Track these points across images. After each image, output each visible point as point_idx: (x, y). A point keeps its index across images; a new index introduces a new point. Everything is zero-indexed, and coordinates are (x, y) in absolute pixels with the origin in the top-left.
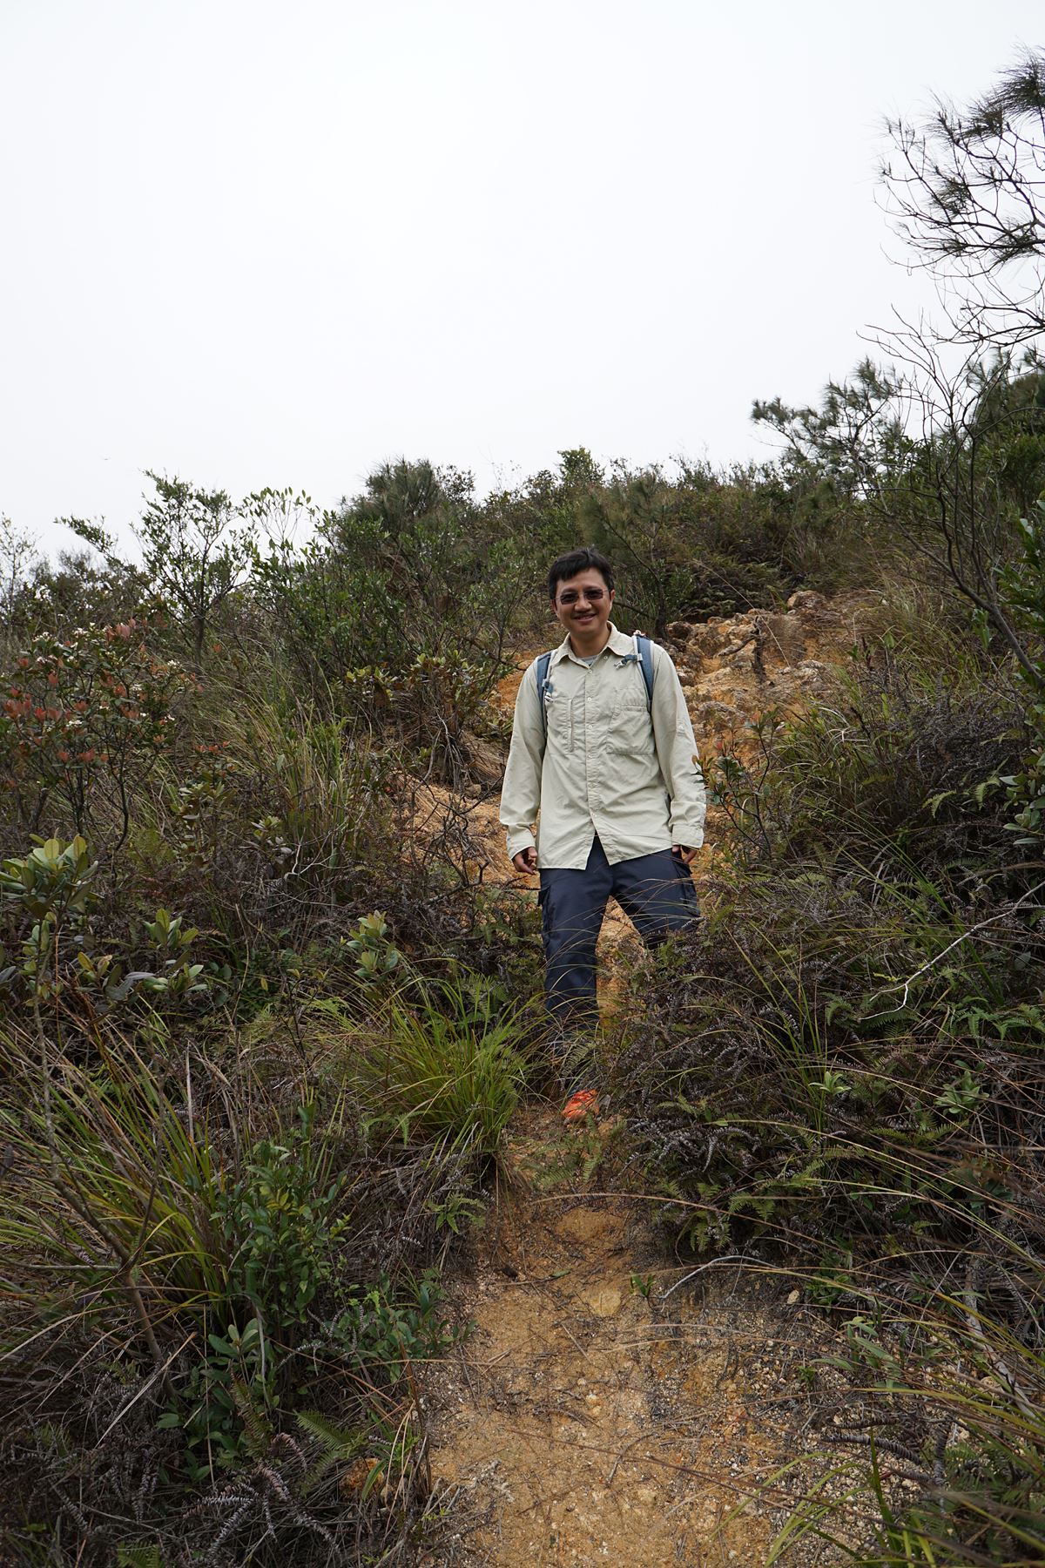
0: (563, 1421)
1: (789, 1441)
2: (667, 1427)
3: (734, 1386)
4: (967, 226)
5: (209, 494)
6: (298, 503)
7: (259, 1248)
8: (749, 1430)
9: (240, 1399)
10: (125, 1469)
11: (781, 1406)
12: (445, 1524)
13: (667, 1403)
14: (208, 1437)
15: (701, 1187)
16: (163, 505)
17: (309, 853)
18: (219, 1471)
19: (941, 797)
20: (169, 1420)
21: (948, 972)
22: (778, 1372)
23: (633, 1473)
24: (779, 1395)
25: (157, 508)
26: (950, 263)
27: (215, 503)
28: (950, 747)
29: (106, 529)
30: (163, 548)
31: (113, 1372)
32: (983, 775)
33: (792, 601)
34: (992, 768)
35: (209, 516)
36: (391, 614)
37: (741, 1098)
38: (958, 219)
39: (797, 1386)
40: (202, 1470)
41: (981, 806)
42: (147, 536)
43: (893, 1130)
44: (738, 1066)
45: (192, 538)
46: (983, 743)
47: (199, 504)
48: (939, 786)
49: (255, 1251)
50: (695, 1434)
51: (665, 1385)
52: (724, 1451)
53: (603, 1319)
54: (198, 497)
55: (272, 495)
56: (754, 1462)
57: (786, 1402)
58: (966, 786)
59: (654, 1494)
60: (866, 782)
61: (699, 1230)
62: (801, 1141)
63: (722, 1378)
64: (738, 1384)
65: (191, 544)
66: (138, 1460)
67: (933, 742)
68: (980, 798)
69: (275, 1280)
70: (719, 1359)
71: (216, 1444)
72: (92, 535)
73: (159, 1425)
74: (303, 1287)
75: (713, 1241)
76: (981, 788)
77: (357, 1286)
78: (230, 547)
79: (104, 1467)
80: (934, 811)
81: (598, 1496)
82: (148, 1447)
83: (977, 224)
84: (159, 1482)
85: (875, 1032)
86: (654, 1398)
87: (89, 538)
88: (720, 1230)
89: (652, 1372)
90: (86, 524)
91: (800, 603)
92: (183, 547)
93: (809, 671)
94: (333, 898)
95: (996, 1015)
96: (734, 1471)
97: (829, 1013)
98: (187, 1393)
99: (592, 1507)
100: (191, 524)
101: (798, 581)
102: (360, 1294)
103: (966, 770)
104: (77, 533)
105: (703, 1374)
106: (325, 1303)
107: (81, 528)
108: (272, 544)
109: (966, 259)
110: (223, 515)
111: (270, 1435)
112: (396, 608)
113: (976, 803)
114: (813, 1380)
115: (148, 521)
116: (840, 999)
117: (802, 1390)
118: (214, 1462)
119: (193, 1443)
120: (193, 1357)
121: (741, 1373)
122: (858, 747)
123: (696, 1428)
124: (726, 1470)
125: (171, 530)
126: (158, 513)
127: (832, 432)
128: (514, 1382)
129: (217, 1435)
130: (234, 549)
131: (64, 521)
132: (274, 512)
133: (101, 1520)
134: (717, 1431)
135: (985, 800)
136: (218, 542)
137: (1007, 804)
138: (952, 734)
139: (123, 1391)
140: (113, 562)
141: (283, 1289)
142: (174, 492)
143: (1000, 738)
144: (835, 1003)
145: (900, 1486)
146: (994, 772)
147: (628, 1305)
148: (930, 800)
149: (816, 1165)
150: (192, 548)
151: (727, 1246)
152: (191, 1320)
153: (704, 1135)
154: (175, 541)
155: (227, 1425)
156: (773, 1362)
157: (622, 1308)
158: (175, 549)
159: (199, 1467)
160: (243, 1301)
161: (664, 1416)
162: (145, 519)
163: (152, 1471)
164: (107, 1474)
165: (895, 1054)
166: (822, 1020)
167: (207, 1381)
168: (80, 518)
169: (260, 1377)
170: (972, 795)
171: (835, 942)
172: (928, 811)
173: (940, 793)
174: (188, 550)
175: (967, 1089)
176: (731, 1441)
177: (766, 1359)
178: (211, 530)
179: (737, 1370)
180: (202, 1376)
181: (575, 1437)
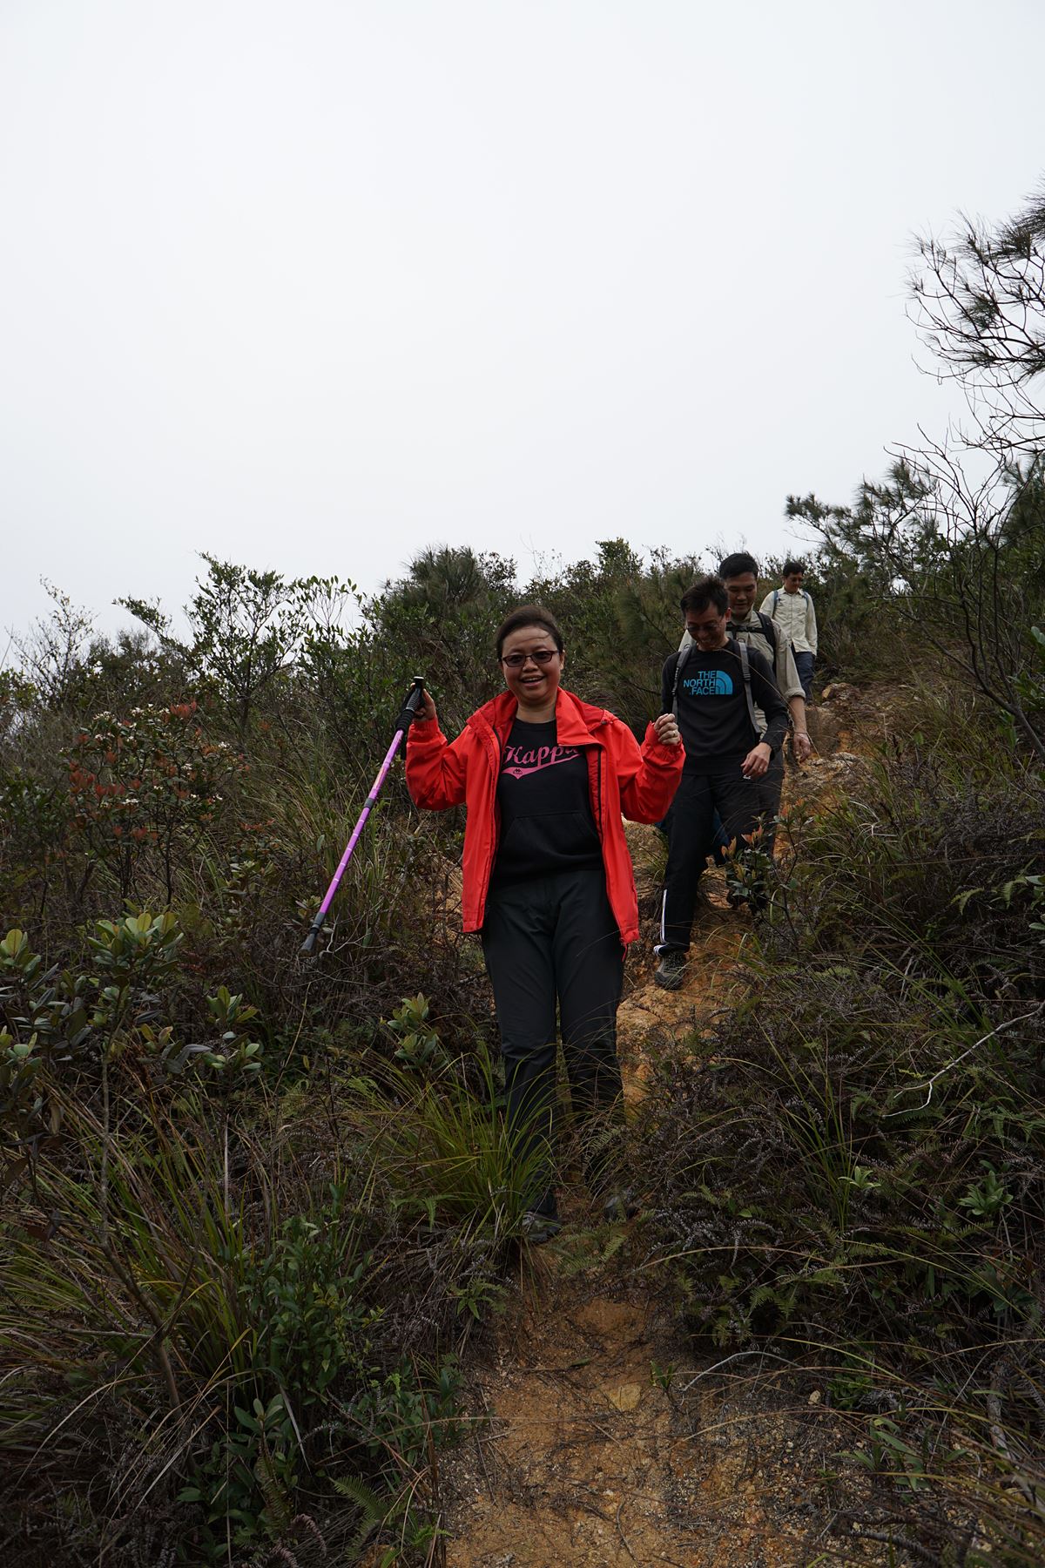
0: (580, 1515)
1: (808, 1546)
2: (684, 1528)
3: (753, 1487)
4: (996, 341)
5: (260, 575)
6: (343, 590)
7: (285, 1324)
8: (768, 1534)
9: (262, 1474)
10: (145, 1542)
11: (800, 1511)
13: (685, 1502)
14: (227, 1514)
15: (722, 1279)
16: (214, 591)
17: (343, 932)
18: (235, 1547)
19: (969, 894)
20: (191, 1494)
21: (974, 1070)
22: (797, 1476)
24: (799, 1499)
25: (208, 592)
26: (980, 374)
27: (267, 583)
28: (978, 845)
29: (161, 610)
30: (211, 628)
31: (138, 1442)
32: (1011, 873)
33: (826, 693)
34: (1020, 867)
35: (259, 600)
37: (764, 1190)
38: (986, 333)
39: (817, 1490)
40: (220, 1547)
41: (1009, 904)
42: (198, 618)
43: (915, 1229)
44: (762, 1158)
45: (241, 621)
46: (1010, 842)
47: (251, 585)
48: (969, 883)
49: (280, 1327)
50: (713, 1535)
51: (683, 1483)
52: (742, 1554)
53: (622, 1414)
54: (252, 578)
55: (319, 584)
57: (806, 1506)
58: (995, 883)
60: (894, 877)
61: (721, 1325)
62: (823, 1236)
63: (741, 1478)
64: (757, 1486)
65: (240, 626)
66: (157, 1535)
67: (961, 839)
68: (1008, 897)
69: (298, 1357)
70: (738, 1459)
71: (234, 1522)
72: (148, 615)
73: (181, 1498)
74: (325, 1365)
75: (734, 1336)
76: (1009, 886)
77: (378, 1369)
78: (278, 628)
79: (125, 1539)
80: (962, 907)
82: (169, 1520)
83: (1006, 339)
84: (177, 1558)
85: (900, 1128)
86: (670, 1498)
87: (143, 618)
88: (739, 1324)
89: (671, 1470)
90: (143, 604)
91: (833, 696)
92: (233, 629)
93: (841, 764)
94: (366, 978)
95: (1021, 1116)
97: (853, 1108)
98: (208, 1468)
100: (241, 607)
101: (833, 673)
102: (380, 1377)
103: (995, 867)
104: (133, 613)
105: (722, 1473)
106: (345, 1383)
107: (137, 608)
108: (319, 628)
109: (995, 370)
110: (272, 597)
111: (291, 1513)
113: (1003, 902)
114: (832, 1485)
115: (199, 603)
116: (864, 1094)
117: (821, 1494)
118: (231, 1540)
119: (212, 1519)
120: (214, 1432)
121: (760, 1474)
122: (887, 842)
123: (714, 1530)
125: (222, 613)
126: (209, 597)
127: (866, 530)
128: (531, 1475)
129: (236, 1513)
130: (282, 633)
131: (122, 602)
132: (320, 599)
134: (735, 1534)
135: (1012, 898)
136: (268, 623)
137: (1034, 903)
138: (980, 832)
140: (164, 640)
141: (306, 1367)
142: (225, 575)
143: (1028, 837)
144: (861, 1097)
146: (1022, 871)
147: (648, 1400)
148: (958, 897)
150: (241, 631)
151: (747, 1343)
153: (727, 1227)
154: (224, 624)
155: (246, 1503)
156: (793, 1465)
157: (641, 1403)
158: (224, 629)
159: (217, 1544)
160: (268, 1377)
161: (682, 1516)
162: (195, 602)
163: (171, 1546)
164: (127, 1546)
165: (919, 1151)
166: (846, 1114)
167: (228, 1456)
168: (136, 599)
169: (281, 1456)
170: (1000, 893)
171: (860, 1036)
172: (956, 907)
173: (967, 889)
174: (237, 632)
175: (991, 1189)
176: (749, 1544)
177: (786, 1460)
178: (260, 613)
179: (755, 1472)
180: (223, 1450)
181: (592, 1533)
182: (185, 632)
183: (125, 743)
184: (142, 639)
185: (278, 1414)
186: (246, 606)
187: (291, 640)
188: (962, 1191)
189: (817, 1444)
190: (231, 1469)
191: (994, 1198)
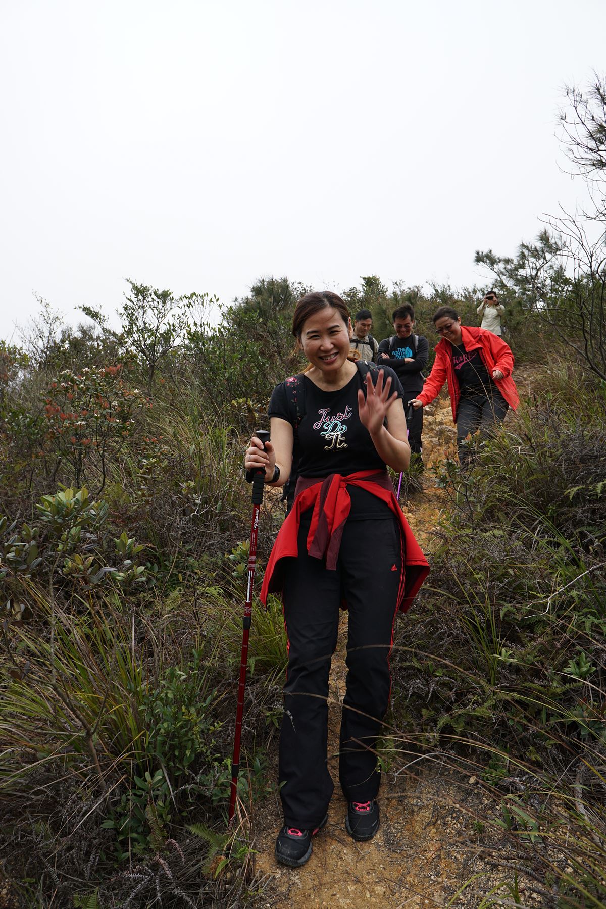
0: (334, 842)
1: (465, 865)
2: (393, 851)
3: (434, 830)
5: (160, 292)
6: (211, 301)
7: (165, 729)
8: (442, 856)
9: (149, 814)
10: (81, 851)
11: (462, 844)
12: (261, 897)
13: (395, 837)
14: (129, 836)
15: (424, 711)
16: (135, 300)
17: (205, 502)
18: (134, 855)
19: (575, 489)
20: (108, 824)
21: (574, 593)
22: (461, 824)
23: (372, 877)
24: (461, 837)
25: (131, 301)
26: (597, 173)
27: (164, 296)
28: (583, 460)
29: (102, 312)
30: (132, 322)
31: (78, 794)
32: (601, 477)
35: (160, 306)
36: (261, 367)
38: (603, 148)
39: (472, 832)
40: (125, 854)
41: (600, 495)
42: (125, 317)
43: (537, 684)
44: (447, 640)
45: (150, 318)
46: (602, 459)
47: (155, 298)
48: (575, 482)
49: (162, 731)
50: (410, 856)
51: (394, 826)
52: (427, 868)
54: (155, 294)
55: (197, 297)
56: (444, 876)
57: (465, 842)
58: (591, 483)
59: (384, 890)
60: (531, 478)
62: (481, 687)
63: (428, 825)
64: (437, 829)
65: (149, 322)
66: (90, 846)
67: (572, 456)
68: (599, 491)
69: (173, 748)
70: (427, 814)
71: (133, 840)
72: (95, 315)
73: (103, 826)
74: (188, 753)
76: (600, 485)
77: (219, 755)
78: (171, 324)
79: (69, 849)
80: (571, 497)
81: (351, 888)
82: (95, 839)
84: (100, 859)
85: (529, 627)
86: (387, 833)
87: (92, 317)
89: (387, 818)
90: (92, 309)
92: (145, 324)
94: (218, 529)
95: (602, 621)
96: (432, 880)
97: (502, 613)
98: (119, 809)
99: (347, 895)
100: (149, 311)
102: (220, 760)
103: (591, 474)
104: (86, 314)
105: (417, 821)
106: (199, 763)
107: (88, 311)
108: (195, 324)
110: (168, 305)
111: (165, 838)
112: (264, 364)
113: (596, 494)
114: (481, 830)
115: (126, 309)
116: (509, 606)
117: (475, 835)
118: (131, 850)
119: (121, 838)
120: (123, 789)
121: (439, 822)
122: (528, 457)
123: (411, 853)
124: (427, 880)
125: (139, 314)
126: (131, 304)
127: (522, 272)
129: (135, 835)
130: (174, 325)
131: (80, 307)
132: (197, 306)
133: (66, 879)
134: (423, 856)
135: (602, 493)
136: (166, 321)
138: (584, 452)
139: (84, 805)
140: (104, 330)
141: (177, 754)
142: (141, 292)
144: (506, 607)
145: (530, 897)
148: (569, 491)
149: (489, 703)
150: (150, 325)
151: (436, 746)
152: (123, 768)
153: (427, 681)
154: (140, 320)
155: (141, 829)
156: (458, 817)
158: (140, 323)
159: (123, 853)
160: (154, 758)
161: (393, 844)
162: (124, 307)
163: (97, 853)
164: (71, 852)
165: (541, 640)
166: (497, 617)
167: (130, 803)
168: (87, 306)
169: (161, 804)
170: (594, 489)
171: (508, 572)
172: (567, 497)
173: (575, 487)
174: (147, 325)
175: (583, 663)
176: (431, 862)
177: (454, 815)
178: (161, 315)
179: (437, 821)
180: (128, 800)
181: (340, 852)
182: (117, 325)
183: (79, 388)
184: (91, 328)
185: (159, 781)
186: (153, 310)
187: (179, 330)
188: (565, 664)
189: (473, 806)
190: (132, 810)
191: (584, 669)
